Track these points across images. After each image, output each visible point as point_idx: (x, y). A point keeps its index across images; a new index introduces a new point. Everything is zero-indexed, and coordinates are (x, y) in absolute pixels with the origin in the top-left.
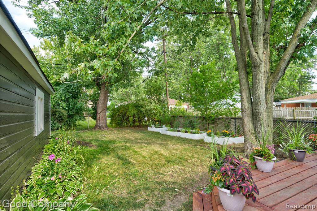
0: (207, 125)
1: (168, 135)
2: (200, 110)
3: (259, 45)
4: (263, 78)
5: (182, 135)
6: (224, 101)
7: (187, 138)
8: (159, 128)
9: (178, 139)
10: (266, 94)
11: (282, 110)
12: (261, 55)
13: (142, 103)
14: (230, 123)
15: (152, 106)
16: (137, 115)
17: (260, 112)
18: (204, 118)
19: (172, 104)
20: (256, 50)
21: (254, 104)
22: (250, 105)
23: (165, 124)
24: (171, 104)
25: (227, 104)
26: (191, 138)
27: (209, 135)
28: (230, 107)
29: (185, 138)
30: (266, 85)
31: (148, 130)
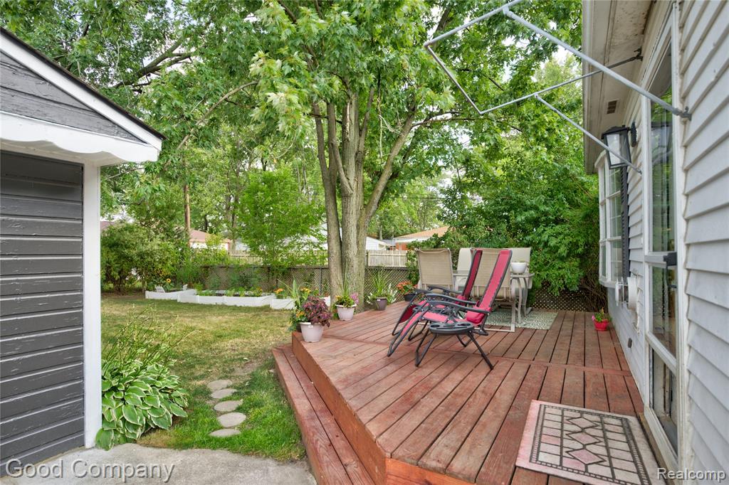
0: (275, 281)
1: (198, 304)
2: (262, 254)
3: (351, 169)
4: (354, 212)
5: (229, 300)
6: (306, 238)
7: (238, 305)
8: (174, 291)
9: (223, 307)
10: (358, 233)
11: (392, 254)
12: (352, 182)
13: (127, 236)
14: (313, 275)
15: (155, 244)
16: (116, 265)
17: (350, 256)
18: (269, 268)
19: (198, 242)
20: (346, 175)
21: (344, 246)
22: (338, 248)
23: (186, 283)
24: (197, 240)
25: (309, 243)
26: (246, 305)
27: (279, 297)
28: (314, 249)
29: (235, 306)
30: (358, 221)
31: (147, 297)
